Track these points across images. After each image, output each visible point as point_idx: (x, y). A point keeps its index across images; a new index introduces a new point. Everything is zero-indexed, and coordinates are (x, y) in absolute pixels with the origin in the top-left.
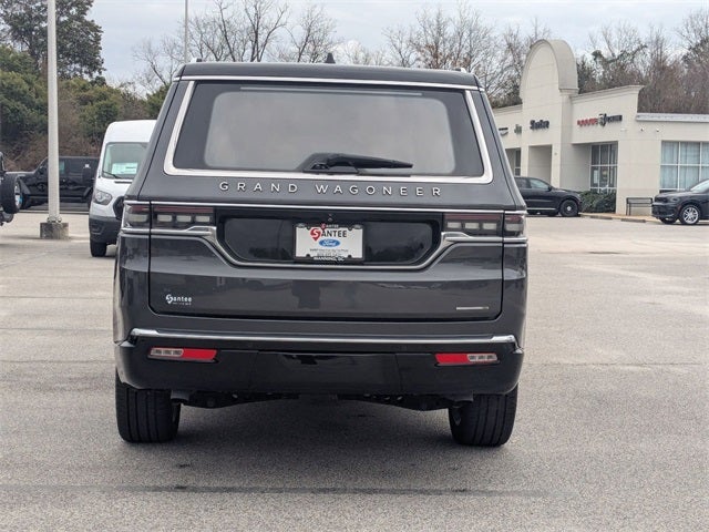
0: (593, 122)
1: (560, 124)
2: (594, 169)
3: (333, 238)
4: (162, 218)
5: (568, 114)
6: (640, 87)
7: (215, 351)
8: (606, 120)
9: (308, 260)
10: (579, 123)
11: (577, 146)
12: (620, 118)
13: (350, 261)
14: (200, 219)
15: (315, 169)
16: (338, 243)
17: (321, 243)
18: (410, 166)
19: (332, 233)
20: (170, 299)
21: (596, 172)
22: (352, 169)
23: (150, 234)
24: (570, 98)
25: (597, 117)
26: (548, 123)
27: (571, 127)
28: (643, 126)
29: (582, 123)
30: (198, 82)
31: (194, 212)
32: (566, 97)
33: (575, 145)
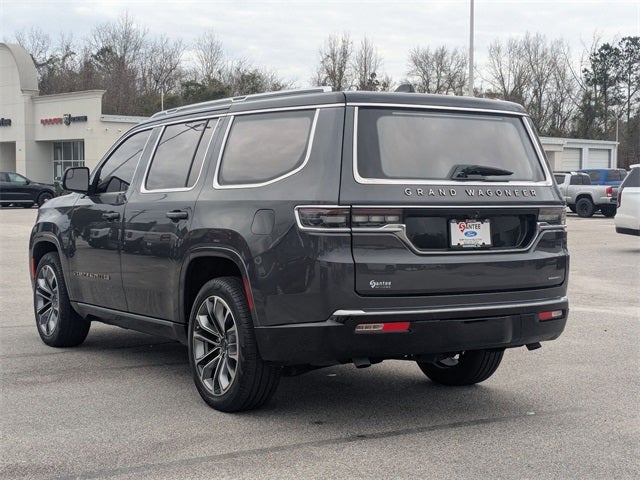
0: (58, 121)
1: (23, 123)
2: (56, 164)
3: (472, 230)
4: (358, 219)
5: (30, 114)
6: (103, 92)
7: (408, 323)
8: (70, 120)
9: (459, 248)
10: (42, 121)
11: (40, 143)
12: (85, 119)
13: (484, 247)
14: (390, 218)
15: (460, 178)
16: (476, 234)
17: (466, 234)
18: (510, 174)
19: (472, 227)
20: (373, 284)
21: (59, 167)
22: (480, 176)
23: (351, 232)
24: (32, 98)
25: (62, 117)
26: (10, 121)
27: (34, 125)
28: (107, 126)
29: (45, 122)
30: (360, 108)
31: (384, 213)
32: (28, 98)
33: (38, 142)
